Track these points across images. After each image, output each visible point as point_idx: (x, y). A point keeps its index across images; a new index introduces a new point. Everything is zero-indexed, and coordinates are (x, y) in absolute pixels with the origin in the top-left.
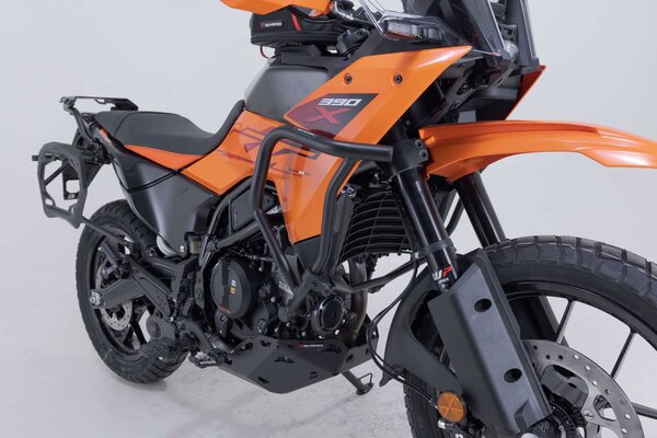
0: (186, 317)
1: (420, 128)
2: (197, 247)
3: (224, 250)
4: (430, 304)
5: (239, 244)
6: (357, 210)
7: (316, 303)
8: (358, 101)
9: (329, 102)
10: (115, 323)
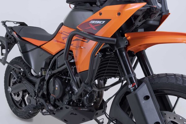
0: (40, 97)
1: (126, 33)
2: (45, 73)
3: (54, 74)
4: (127, 96)
5: (59, 72)
6: (102, 61)
7: (85, 94)
8: (104, 22)
9: (93, 22)
10: (16, 98)
